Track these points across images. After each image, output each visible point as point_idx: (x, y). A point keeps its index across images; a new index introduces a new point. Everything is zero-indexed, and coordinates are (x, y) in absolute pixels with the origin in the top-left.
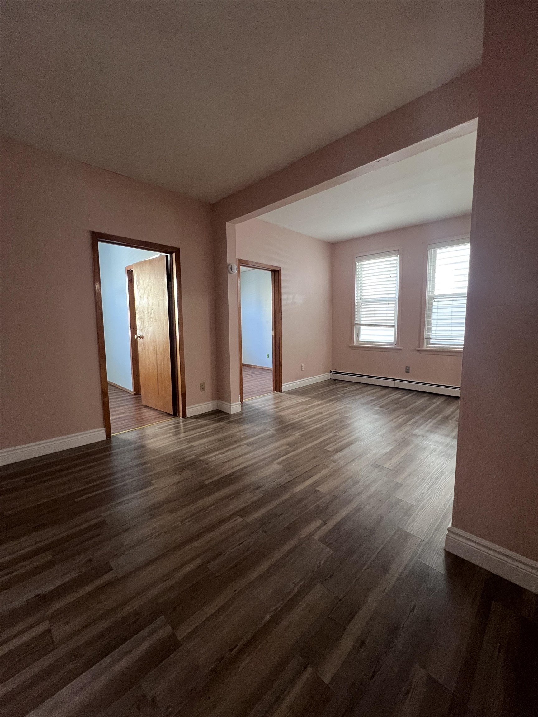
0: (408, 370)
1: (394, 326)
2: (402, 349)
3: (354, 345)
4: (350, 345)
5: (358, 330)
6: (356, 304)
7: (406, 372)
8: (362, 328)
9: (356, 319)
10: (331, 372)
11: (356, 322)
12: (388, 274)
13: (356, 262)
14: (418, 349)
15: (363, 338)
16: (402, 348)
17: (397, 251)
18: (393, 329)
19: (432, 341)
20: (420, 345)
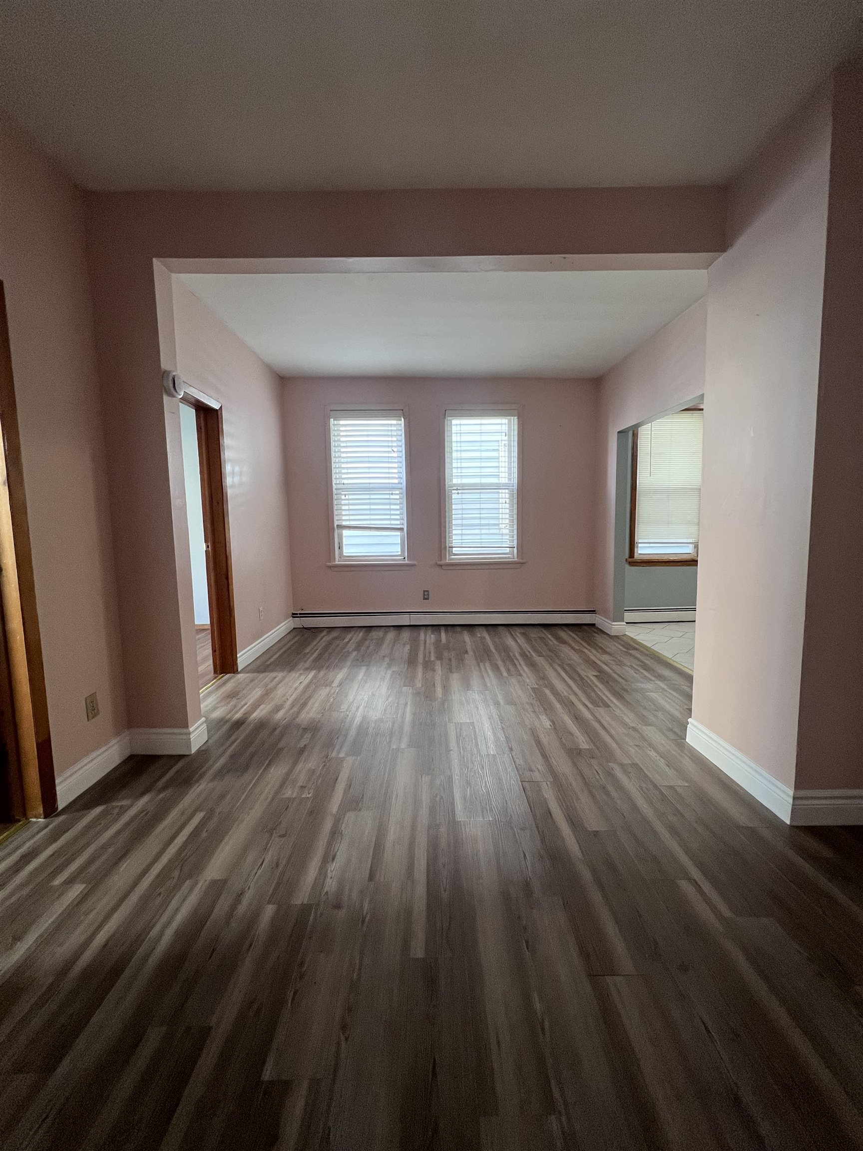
0: (426, 596)
1: (402, 529)
2: (416, 564)
3: (336, 563)
4: (328, 564)
5: (340, 537)
6: (335, 491)
7: (425, 599)
8: (345, 533)
9: (336, 518)
10: (294, 615)
11: (336, 523)
12: (388, 446)
13: (332, 420)
14: (439, 563)
15: (347, 551)
16: (415, 562)
17: (401, 411)
18: (398, 533)
19: (455, 550)
20: (441, 557)
